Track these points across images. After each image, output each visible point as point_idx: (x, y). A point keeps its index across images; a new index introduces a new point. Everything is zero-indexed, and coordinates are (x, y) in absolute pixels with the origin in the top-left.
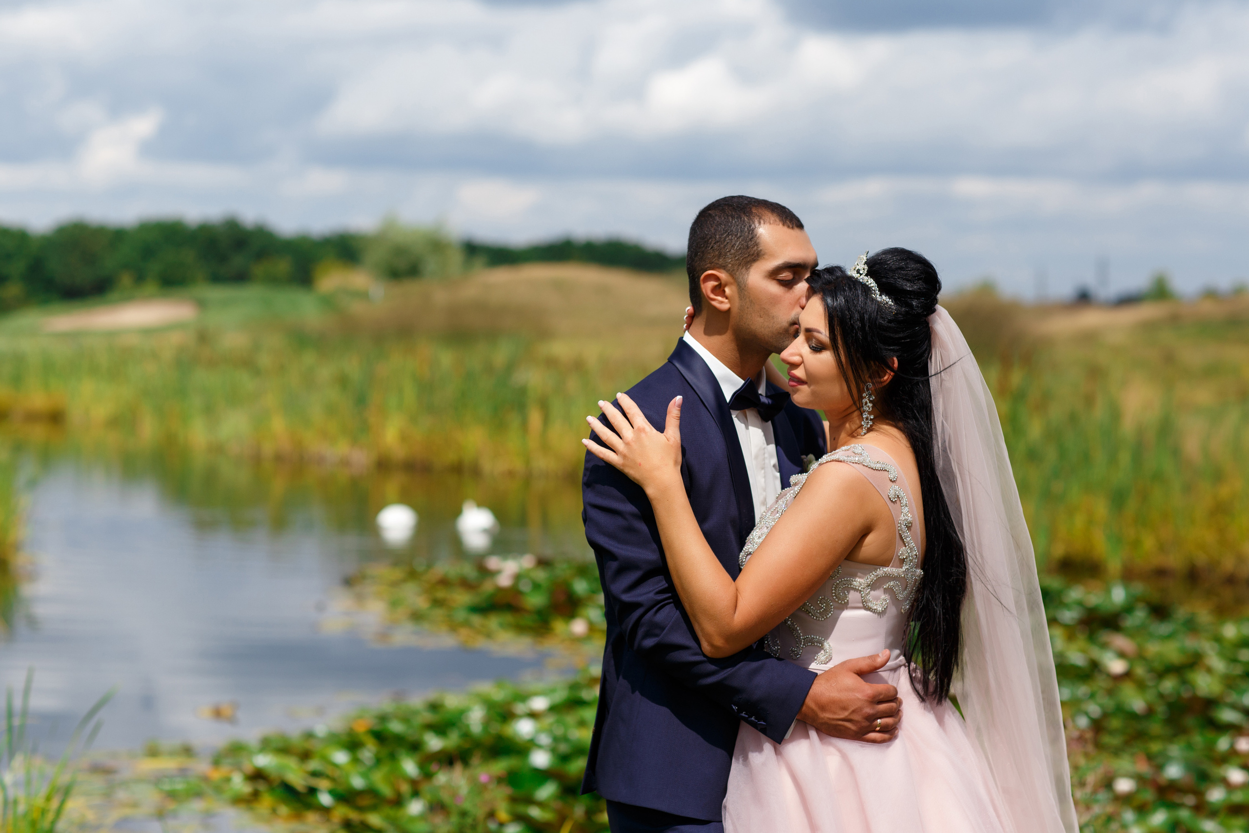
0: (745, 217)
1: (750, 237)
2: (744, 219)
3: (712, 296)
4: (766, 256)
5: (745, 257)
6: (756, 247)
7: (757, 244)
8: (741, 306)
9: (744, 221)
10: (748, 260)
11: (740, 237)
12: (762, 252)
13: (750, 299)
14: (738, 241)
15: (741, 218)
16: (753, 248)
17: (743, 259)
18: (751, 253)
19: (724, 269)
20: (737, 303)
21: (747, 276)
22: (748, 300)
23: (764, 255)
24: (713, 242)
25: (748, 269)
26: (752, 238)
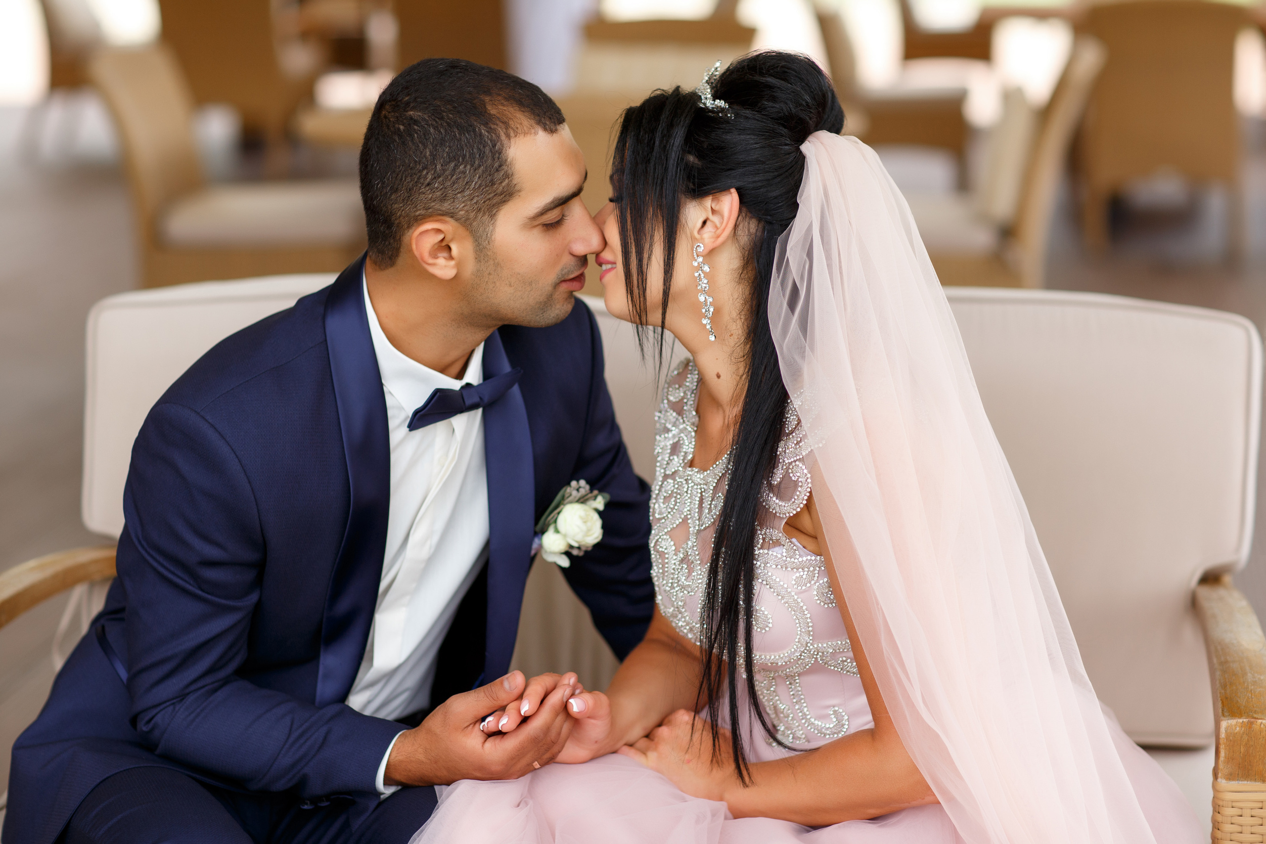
0: (482, 127)
1: (496, 165)
2: (480, 129)
3: (431, 261)
4: (522, 194)
5: (489, 199)
6: (507, 181)
7: (508, 176)
8: (478, 271)
9: (481, 135)
10: (495, 201)
11: (479, 166)
12: (517, 188)
13: (496, 261)
14: (476, 175)
15: (474, 131)
16: (501, 182)
17: (484, 202)
18: (499, 191)
19: (452, 217)
20: (470, 267)
21: (491, 228)
22: (491, 262)
23: (519, 191)
24: (430, 177)
25: (493, 216)
26: (500, 166)
